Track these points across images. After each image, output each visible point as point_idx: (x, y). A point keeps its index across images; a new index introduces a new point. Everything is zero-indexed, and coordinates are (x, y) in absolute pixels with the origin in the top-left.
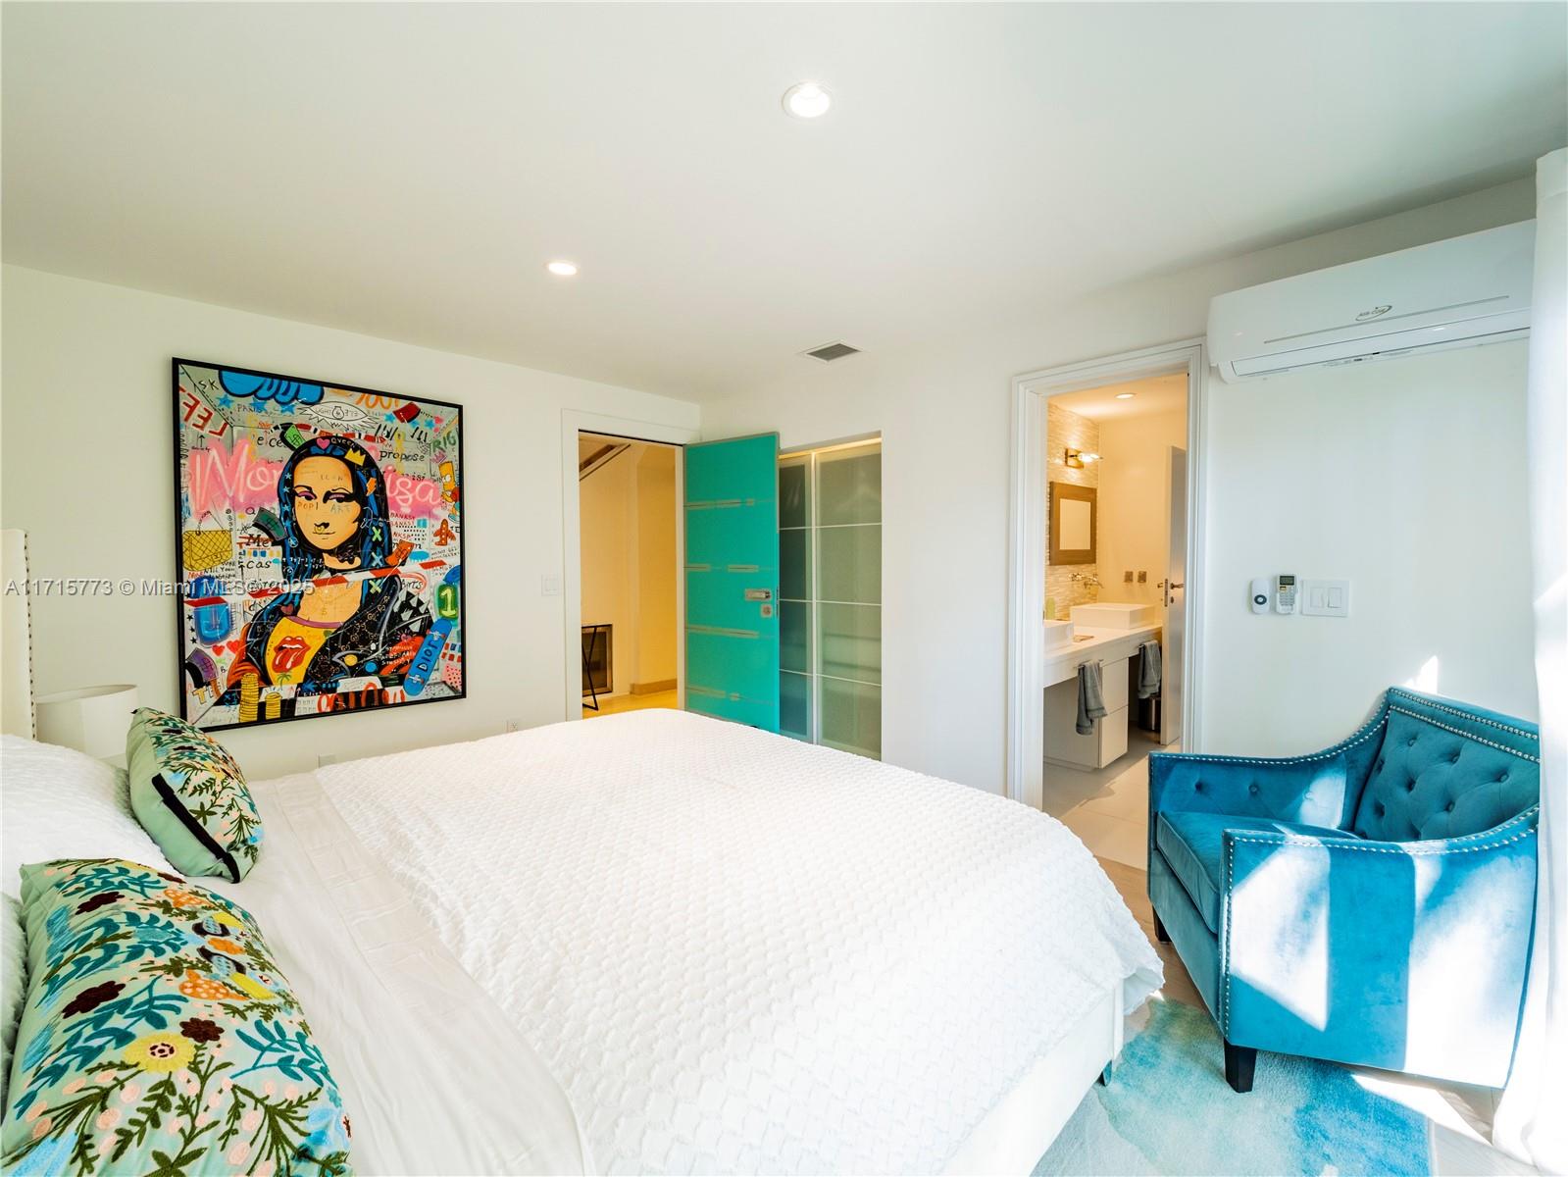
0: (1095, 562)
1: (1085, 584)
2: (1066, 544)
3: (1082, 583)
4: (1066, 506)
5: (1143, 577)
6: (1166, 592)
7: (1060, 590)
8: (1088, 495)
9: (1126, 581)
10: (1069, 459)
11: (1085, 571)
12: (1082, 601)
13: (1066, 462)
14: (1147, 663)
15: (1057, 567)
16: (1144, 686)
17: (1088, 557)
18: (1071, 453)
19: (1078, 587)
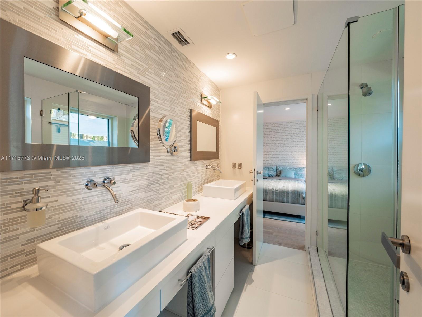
0: (219, 158)
1: (214, 170)
2: (201, 148)
3: (212, 169)
4: (201, 127)
5: (240, 166)
6: (255, 176)
7: (199, 175)
8: (215, 123)
9: (233, 168)
10: (203, 99)
11: (214, 163)
12: (212, 178)
13: (201, 101)
14: (244, 224)
15: (196, 161)
16: (242, 238)
17: (215, 155)
18: (203, 96)
19: (210, 171)
